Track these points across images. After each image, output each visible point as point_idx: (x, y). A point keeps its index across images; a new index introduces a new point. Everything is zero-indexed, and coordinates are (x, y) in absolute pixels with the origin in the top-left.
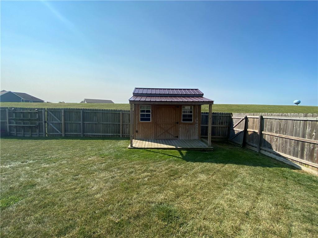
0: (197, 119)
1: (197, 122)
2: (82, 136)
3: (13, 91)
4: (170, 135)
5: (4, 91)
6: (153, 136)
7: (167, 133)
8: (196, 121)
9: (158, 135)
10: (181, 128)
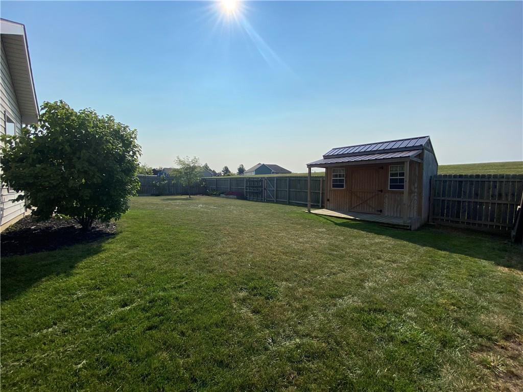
0: (416, 185)
1: (416, 190)
2: (288, 203)
3: (266, 163)
4: (371, 208)
5: (260, 164)
6: (348, 206)
7: (365, 205)
8: (413, 189)
9: (353, 206)
10: (387, 200)
